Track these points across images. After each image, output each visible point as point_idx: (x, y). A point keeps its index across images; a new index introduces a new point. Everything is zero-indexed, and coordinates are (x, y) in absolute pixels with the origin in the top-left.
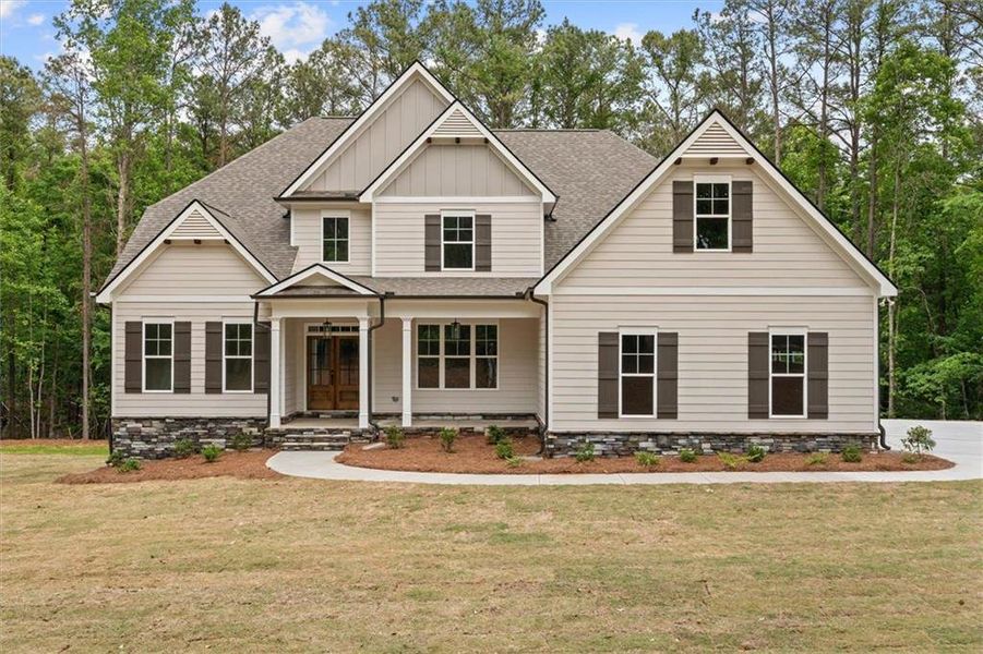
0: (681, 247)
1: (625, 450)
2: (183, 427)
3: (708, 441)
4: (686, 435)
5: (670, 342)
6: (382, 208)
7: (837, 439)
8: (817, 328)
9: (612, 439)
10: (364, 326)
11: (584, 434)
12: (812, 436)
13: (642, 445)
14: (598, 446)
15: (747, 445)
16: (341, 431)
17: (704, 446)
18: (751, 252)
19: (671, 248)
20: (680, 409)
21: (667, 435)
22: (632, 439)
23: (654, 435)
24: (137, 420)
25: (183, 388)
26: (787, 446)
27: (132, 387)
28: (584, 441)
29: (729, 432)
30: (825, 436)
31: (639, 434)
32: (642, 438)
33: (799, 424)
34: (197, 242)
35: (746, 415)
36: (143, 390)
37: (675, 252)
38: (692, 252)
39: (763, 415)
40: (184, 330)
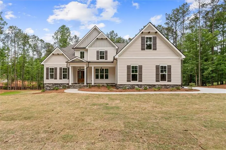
0: (143, 49)
1: (132, 88)
2: (55, 85)
3: (148, 86)
4: (144, 85)
5: (141, 67)
6: (90, 50)
7: (173, 86)
8: (169, 64)
9: (130, 86)
10: (85, 68)
11: (124, 85)
12: (168, 85)
13: (135, 87)
14: (127, 87)
15: (156, 87)
16: (81, 85)
17: (147, 87)
18: (156, 50)
19: (141, 49)
20: (143, 80)
21: (140, 85)
22: (133, 86)
23: (138, 85)
24: (48, 84)
25: (56, 79)
26: (163, 87)
27: (47, 78)
28: (124, 86)
29: (152, 84)
30: (171, 85)
31: (135, 85)
32: (136, 85)
33: (166, 83)
34: (58, 54)
35: (155, 81)
36: (49, 79)
37: (142, 50)
38: (145, 50)
39: (159, 81)
40: (56, 69)
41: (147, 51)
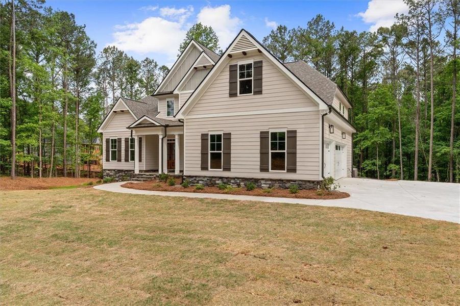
0: (232, 94)
1: (211, 184)
2: (119, 173)
3: (243, 181)
4: (234, 178)
5: (228, 136)
6: (182, 96)
7: (300, 183)
8: (291, 128)
9: (206, 179)
10: (161, 137)
11: (196, 177)
12: (289, 181)
13: (217, 182)
14: (200, 182)
15: (259, 184)
16: (153, 175)
17: (241, 183)
18: (261, 94)
19: (228, 95)
20: (232, 166)
21: (226, 178)
22: (213, 179)
23: (221, 178)
24: (109, 170)
25: (120, 160)
26: (277, 185)
27: (108, 160)
28: (196, 180)
29: (251, 177)
30: (295, 181)
31: (215, 177)
32: (217, 179)
33: (283, 175)
34: (123, 111)
35: (259, 170)
36: (110, 161)
37: (230, 97)
38: (237, 96)
39: (267, 170)
40: (120, 140)
41: (243, 98)
